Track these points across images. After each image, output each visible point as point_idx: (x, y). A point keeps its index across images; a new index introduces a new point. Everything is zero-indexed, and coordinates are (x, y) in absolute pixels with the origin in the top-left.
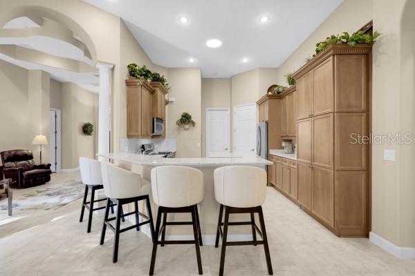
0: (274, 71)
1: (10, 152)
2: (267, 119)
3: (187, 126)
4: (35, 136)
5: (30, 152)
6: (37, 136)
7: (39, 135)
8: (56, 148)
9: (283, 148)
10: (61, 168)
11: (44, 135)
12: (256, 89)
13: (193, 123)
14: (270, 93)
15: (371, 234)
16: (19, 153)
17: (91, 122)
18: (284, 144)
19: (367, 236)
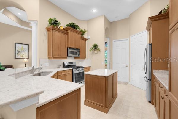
13: (100, 50)
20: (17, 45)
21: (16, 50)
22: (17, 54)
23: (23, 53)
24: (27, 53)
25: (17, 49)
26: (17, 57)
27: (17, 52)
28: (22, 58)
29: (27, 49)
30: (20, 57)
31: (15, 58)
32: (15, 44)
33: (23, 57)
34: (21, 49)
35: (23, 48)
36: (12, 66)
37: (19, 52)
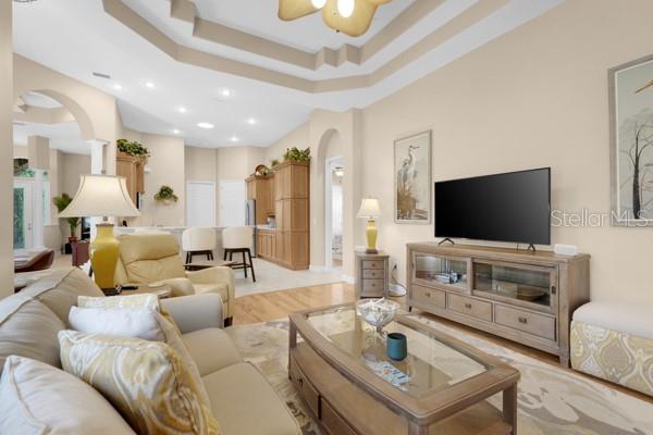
0: (262, 150)
2: (254, 197)
3: (167, 201)
9: (268, 223)
12: (244, 167)
13: (175, 198)
14: (258, 173)
15: (311, 266)
18: (269, 219)
19: (308, 268)
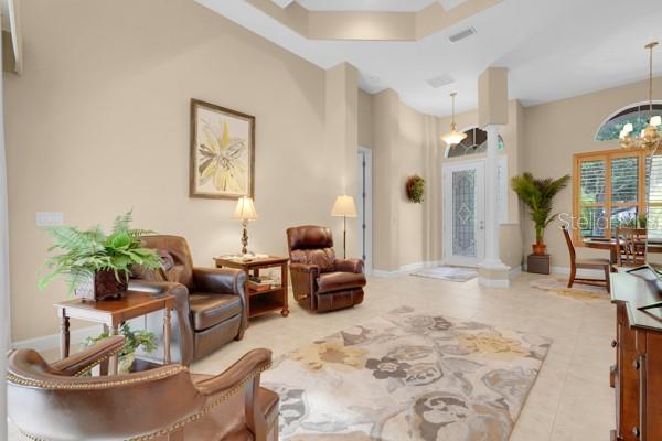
1: (299, 229)
4: (336, 199)
5: (328, 230)
6: (339, 198)
7: (342, 195)
8: (364, 226)
10: (373, 267)
11: (348, 195)
16: (313, 233)
17: (420, 176)
20: (201, 112)
21: (199, 147)
22: (201, 170)
23: (226, 162)
24: (247, 168)
25: (201, 139)
26: (200, 189)
27: (200, 159)
28: (221, 192)
29: (247, 143)
30: (215, 191)
31: (193, 194)
32: (195, 104)
33: (229, 192)
34: (219, 140)
35: (231, 135)
36: (183, 239)
37: (211, 155)
